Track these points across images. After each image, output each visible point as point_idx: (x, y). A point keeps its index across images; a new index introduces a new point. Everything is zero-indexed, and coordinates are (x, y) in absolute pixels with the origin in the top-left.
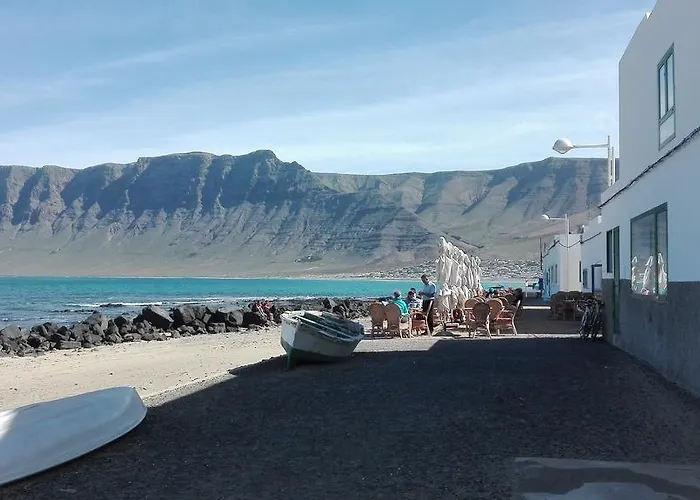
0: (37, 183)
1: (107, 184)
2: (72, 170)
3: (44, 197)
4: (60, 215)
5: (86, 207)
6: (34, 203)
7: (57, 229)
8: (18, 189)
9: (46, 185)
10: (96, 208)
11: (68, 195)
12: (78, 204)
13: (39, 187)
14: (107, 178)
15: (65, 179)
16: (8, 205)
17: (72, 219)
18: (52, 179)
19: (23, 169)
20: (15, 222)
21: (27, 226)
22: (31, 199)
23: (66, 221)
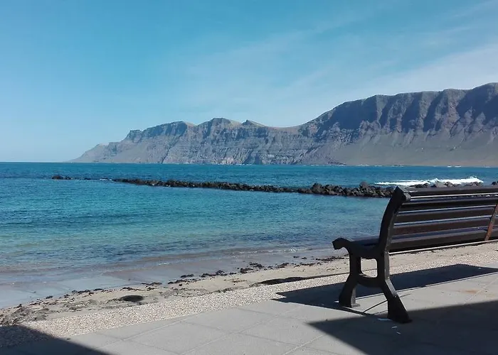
0: (439, 102)
1: (490, 98)
2: (463, 91)
3: (444, 111)
4: (455, 124)
5: (474, 116)
6: (438, 116)
7: (453, 133)
8: (427, 107)
9: (446, 103)
10: (482, 116)
11: (461, 109)
12: (468, 115)
13: (441, 105)
14: (490, 94)
15: (459, 98)
16: (420, 118)
17: (464, 126)
18: (450, 98)
19: (430, 94)
20: (425, 130)
21: (433, 132)
22: (436, 114)
23: (460, 127)
